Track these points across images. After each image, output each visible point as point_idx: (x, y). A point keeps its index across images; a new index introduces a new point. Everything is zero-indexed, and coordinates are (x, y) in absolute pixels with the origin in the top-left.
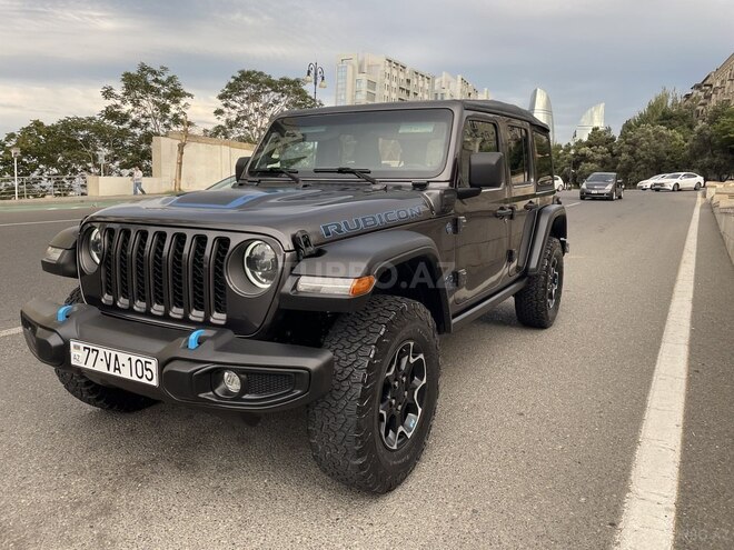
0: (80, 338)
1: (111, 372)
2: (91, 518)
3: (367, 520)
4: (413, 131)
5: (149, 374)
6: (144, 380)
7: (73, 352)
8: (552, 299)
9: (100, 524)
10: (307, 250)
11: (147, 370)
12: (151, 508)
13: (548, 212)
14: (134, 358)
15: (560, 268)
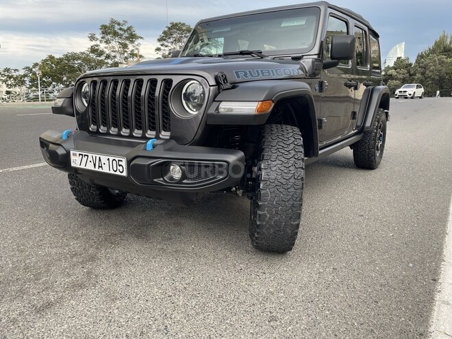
1: (97, 169)
2: (82, 262)
3: (261, 271)
5: (121, 168)
6: (118, 173)
7: (72, 158)
8: (378, 150)
9: (89, 266)
10: (224, 86)
11: (120, 165)
12: (121, 259)
13: (378, 91)
14: (111, 159)
15: (384, 130)
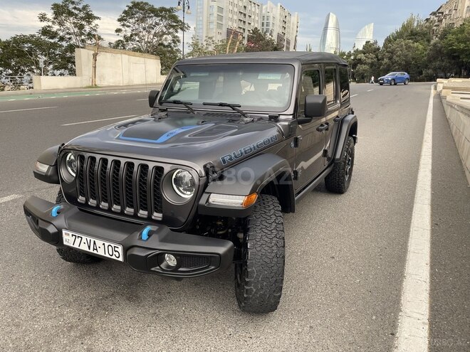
0: (69, 229)
1: (91, 251)
2: (81, 337)
4: (268, 78)
5: (117, 254)
6: (114, 257)
7: (65, 237)
8: (347, 175)
9: (88, 341)
10: (214, 175)
11: (116, 251)
12: (117, 329)
13: (348, 121)
14: (107, 244)
15: (352, 155)
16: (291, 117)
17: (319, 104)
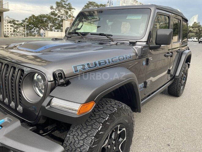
4: (133, 18)
8: (182, 86)
13: (185, 53)
15: (186, 74)
16: (145, 43)
17: (167, 35)
